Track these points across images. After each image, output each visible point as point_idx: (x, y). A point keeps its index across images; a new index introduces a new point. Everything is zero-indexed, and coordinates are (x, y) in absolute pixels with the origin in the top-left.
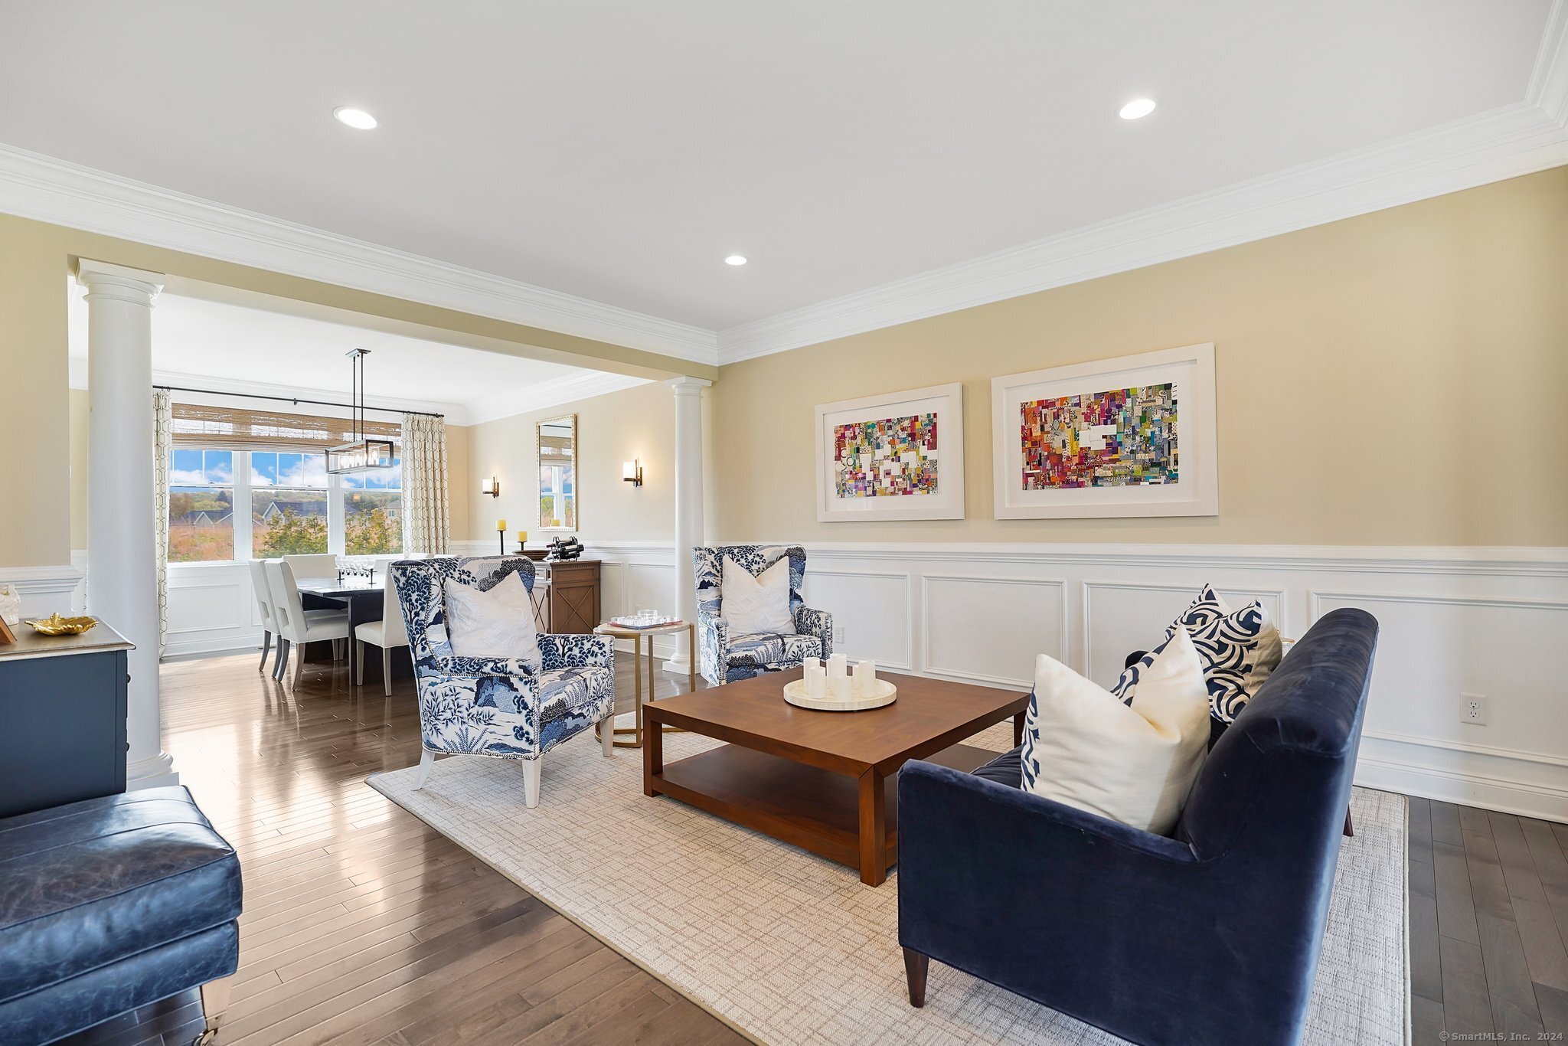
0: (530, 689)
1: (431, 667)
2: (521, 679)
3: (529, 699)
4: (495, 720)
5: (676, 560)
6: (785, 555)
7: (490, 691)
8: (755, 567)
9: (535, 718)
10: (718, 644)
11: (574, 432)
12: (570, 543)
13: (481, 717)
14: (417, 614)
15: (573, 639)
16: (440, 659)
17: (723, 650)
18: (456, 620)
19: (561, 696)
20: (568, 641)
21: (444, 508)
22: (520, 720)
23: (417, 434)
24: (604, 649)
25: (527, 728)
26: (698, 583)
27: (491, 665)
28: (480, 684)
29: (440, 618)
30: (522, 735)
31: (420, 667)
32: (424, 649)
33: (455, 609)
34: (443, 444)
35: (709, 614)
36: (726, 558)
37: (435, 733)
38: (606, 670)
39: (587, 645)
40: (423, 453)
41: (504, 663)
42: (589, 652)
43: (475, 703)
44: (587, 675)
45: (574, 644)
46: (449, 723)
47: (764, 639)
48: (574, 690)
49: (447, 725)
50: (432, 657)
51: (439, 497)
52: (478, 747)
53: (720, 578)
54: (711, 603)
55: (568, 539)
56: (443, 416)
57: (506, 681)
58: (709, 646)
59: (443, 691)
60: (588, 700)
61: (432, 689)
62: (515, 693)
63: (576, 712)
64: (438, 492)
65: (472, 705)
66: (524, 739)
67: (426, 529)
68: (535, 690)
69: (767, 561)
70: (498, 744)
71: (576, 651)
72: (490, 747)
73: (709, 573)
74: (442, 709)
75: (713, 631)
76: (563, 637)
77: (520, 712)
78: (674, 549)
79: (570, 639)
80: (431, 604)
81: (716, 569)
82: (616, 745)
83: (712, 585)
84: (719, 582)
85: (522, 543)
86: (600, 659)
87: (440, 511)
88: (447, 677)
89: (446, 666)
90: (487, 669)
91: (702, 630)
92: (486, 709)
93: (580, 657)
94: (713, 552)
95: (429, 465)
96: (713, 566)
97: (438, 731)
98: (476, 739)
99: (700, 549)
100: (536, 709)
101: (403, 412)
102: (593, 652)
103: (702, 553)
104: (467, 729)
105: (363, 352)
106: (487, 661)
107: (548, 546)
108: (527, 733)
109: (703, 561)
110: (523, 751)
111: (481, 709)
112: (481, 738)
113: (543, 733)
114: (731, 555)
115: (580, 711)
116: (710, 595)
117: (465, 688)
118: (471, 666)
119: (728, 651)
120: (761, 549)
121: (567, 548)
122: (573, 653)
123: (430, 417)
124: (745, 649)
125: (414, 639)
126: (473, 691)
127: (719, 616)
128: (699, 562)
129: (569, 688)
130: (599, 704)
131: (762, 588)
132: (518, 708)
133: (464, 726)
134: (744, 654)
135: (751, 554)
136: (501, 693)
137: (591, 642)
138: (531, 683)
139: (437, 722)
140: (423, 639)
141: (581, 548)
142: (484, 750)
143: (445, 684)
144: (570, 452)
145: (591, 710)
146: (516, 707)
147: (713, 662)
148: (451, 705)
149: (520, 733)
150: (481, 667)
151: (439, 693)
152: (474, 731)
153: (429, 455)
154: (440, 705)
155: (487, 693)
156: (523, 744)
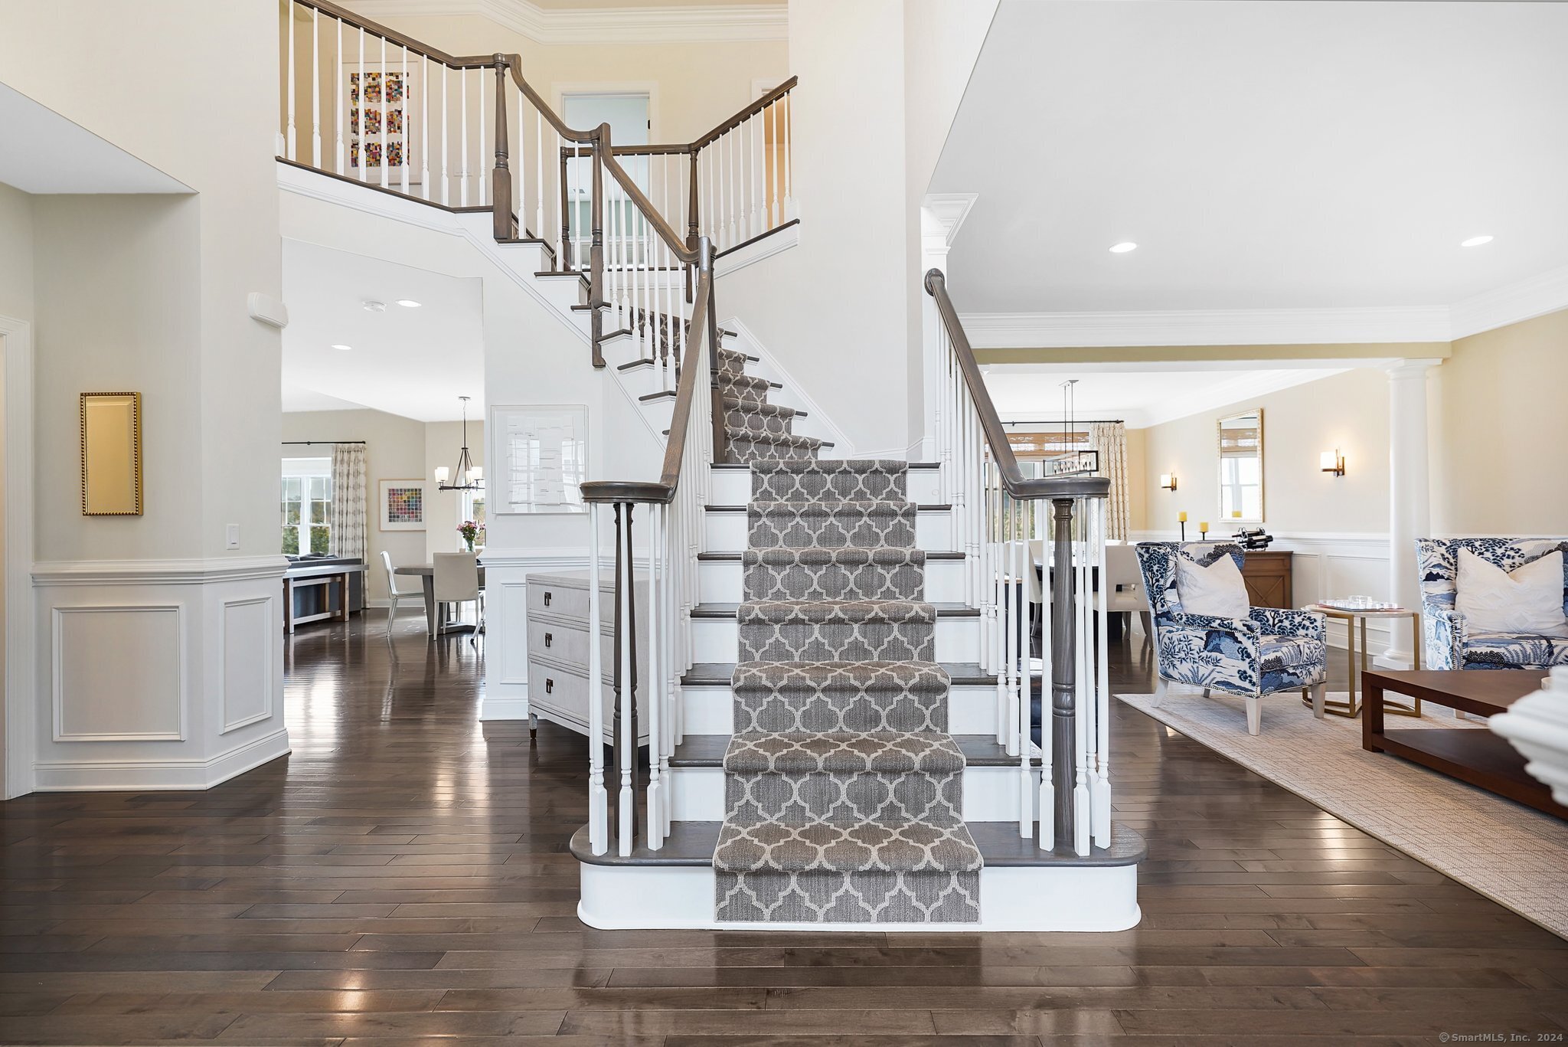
0: (1253, 643)
1: (1169, 619)
2: (1245, 635)
3: (1252, 650)
4: (1221, 663)
5: (1392, 553)
6: (1557, 549)
7: (1217, 641)
8: (1506, 562)
9: (1257, 666)
10: (1450, 637)
11: (1260, 422)
12: (1257, 534)
13: (1210, 660)
14: (1157, 581)
15: (1283, 613)
16: (1175, 614)
17: (1457, 643)
18: (1185, 587)
19: (1279, 654)
20: (1279, 614)
21: (1125, 502)
22: (1244, 666)
23: (1102, 439)
24: (1315, 624)
25: (1250, 672)
26: (1423, 575)
27: (1218, 621)
28: (1208, 635)
29: (1173, 585)
30: (1246, 678)
31: (1159, 619)
32: (1163, 606)
33: (1186, 579)
34: (1124, 447)
35: (1438, 607)
36: (1463, 552)
37: (1171, 667)
38: (1318, 642)
39: (1298, 619)
40: (1107, 455)
41: (1229, 621)
42: (1300, 625)
43: (1205, 648)
44: (1301, 642)
45: (1285, 617)
46: (1183, 661)
47: (1517, 638)
48: (1289, 651)
49: (1181, 662)
50: (1169, 612)
51: (1120, 492)
52: (1207, 681)
53: (1454, 572)
54: (1442, 596)
55: (1255, 529)
56: (1122, 421)
57: (1231, 635)
58: (1439, 638)
59: (1178, 637)
60: (1301, 663)
61: (1170, 635)
62: (1240, 645)
63: (1291, 671)
64: (1120, 488)
65: (1202, 650)
66: (1248, 681)
67: (1110, 520)
68: (1258, 645)
69: (1526, 556)
70: (1224, 682)
71: (1286, 623)
72: (1217, 683)
73: (1439, 565)
74: (1177, 650)
75: (1444, 623)
76: (1273, 611)
77: (1244, 660)
78: (1388, 541)
79: (1281, 612)
80: (1169, 573)
81: (1448, 562)
82: (1327, 711)
83: (1442, 577)
84: (1453, 575)
85: (1204, 533)
86: (1311, 632)
87: (1121, 504)
88: (1181, 627)
89: (1181, 619)
90: (1215, 624)
91: (1428, 623)
92: (1214, 654)
93: (1291, 629)
94: (1444, 544)
95: (1112, 465)
96: (1444, 559)
97: (1174, 666)
98: (1205, 676)
99: (1426, 541)
100: (1258, 660)
101: (1091, 422)
102: (1304, 625)
103: (1427, 544)
104: (1198, 667)
105: (1072, 382)
106: (1214, 619)
107: (1233, 536)
108: (1250, 676)
109: (1430, 553)
110: (1247, 690)
111: (1209, 654)
112: (1209, 675)
113: (1263, 680)
114: (1470, 548)
115: (1294, 671)
116: (1440, 588)
117: (1196, 637)
118: (1201, 621)
119: (1465, 645)
120: (1517, 542)
121: (1255, 538)
122: (1284, 624)
123: (1113, 424)
124: (1490, 644)
125: (1155, 598)
126: (1202, 639)
127: (1454, 609)
128: (1425, 553)
129: (1284, 649)
130: (1312, 669)
131: (1516, 584)
132: (1242, 656)
133: (1195, 665)
134: (1489, 650)
135: (1500, 547)
136: (1226, 643)
137: (1302, 617)
138: (1254, 639)
139: (1173, 659)
140: (1162, 599)
141: (1270, 539)
142: (1212, 684)
143: (1180, 632)
144: (1257, 442)
145: (1304, 673)
146: (1240, 656)
147: (1444, 655)
148: (1185, 648)
149: (1243, 675)
150: (1210, 623)
151: (1175, 639)
152: (1204, 670)
153: (1112, 458)
154: (1176, 648)
155: (1215, 642)
156: (1246, 684)
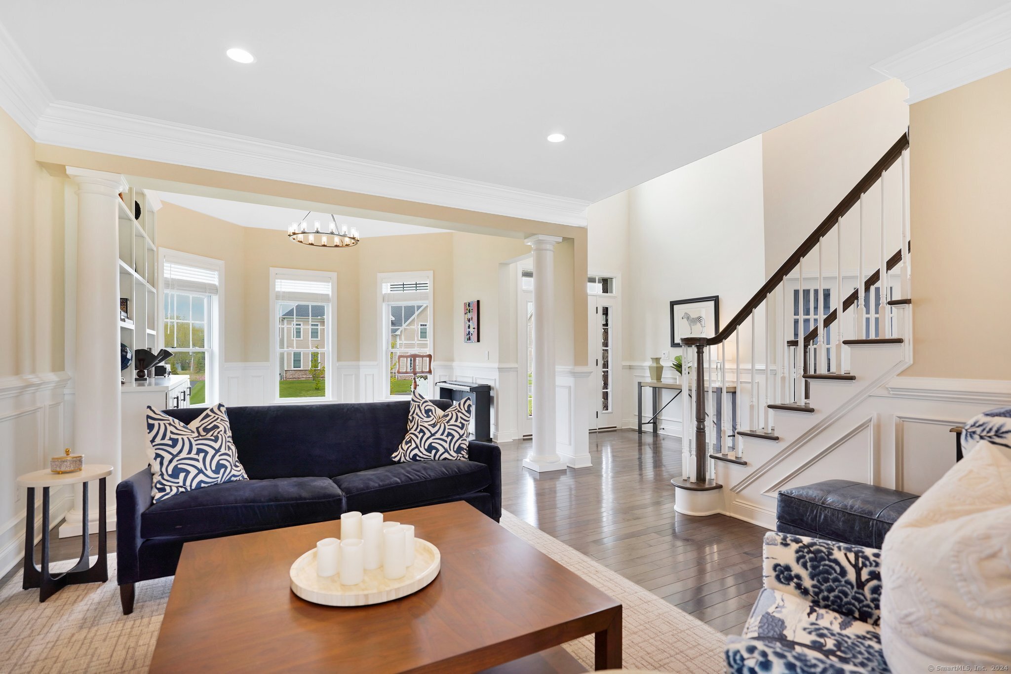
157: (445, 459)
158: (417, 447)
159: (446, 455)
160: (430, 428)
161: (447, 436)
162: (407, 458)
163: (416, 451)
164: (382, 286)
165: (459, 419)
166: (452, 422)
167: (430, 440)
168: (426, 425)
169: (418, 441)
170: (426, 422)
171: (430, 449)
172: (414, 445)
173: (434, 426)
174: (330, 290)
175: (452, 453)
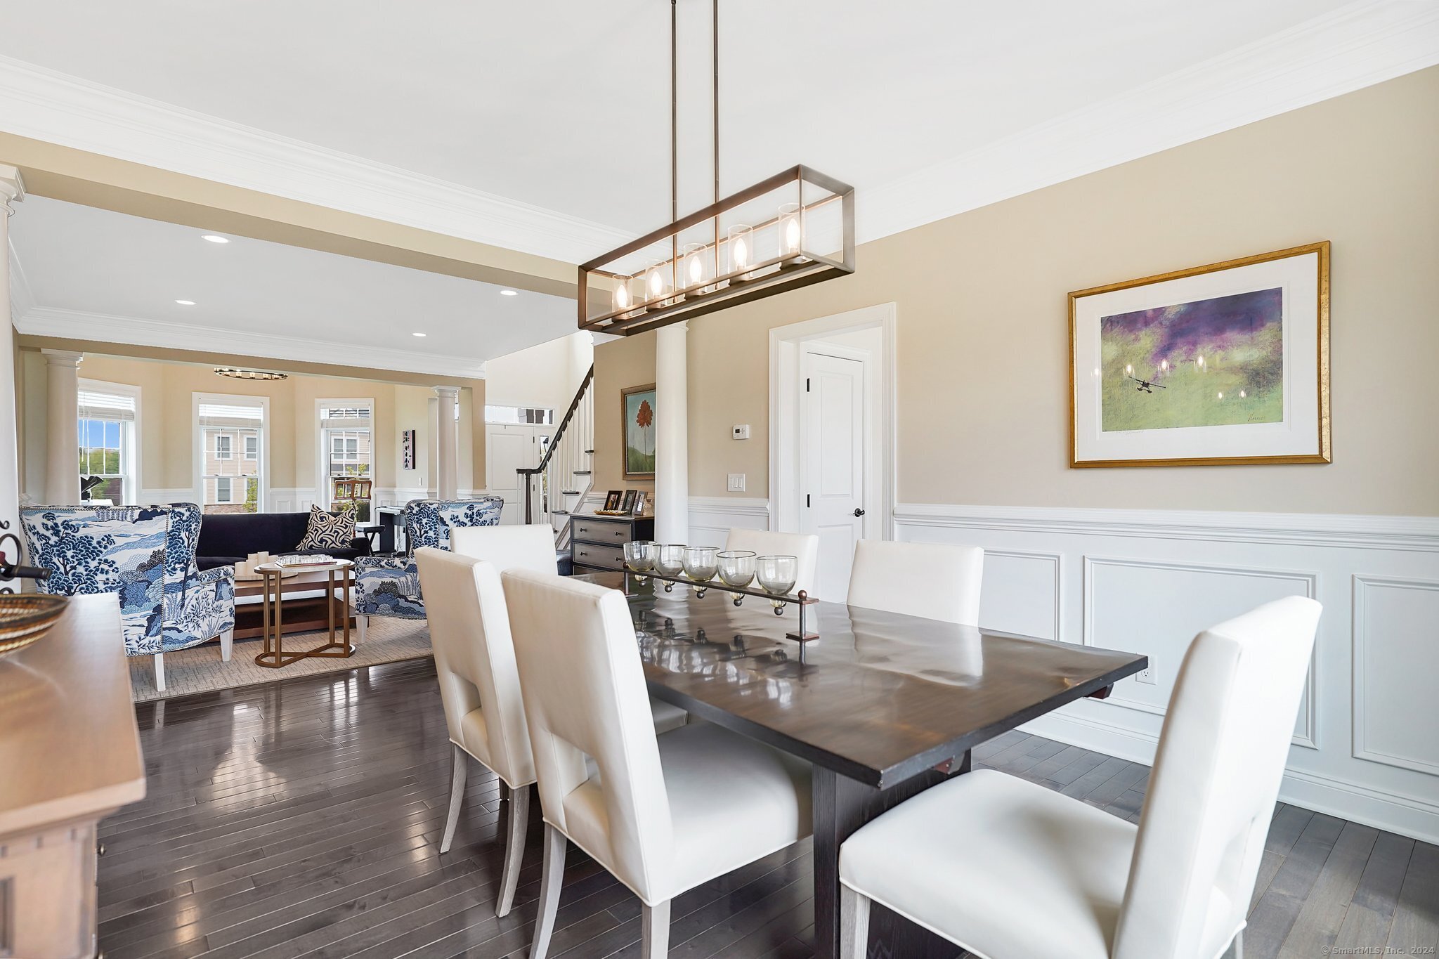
157: (333, 547)
158: (313, 540)
159: (333, 545)
160: (322, 528)
161: (334, 533)
162: (306, 548)
163: (312, 543)
164: (320, 411)
165: (344, 522)
166: (338, 524)
167: (322, 536)
168: (319, 526)
169: (313, 537)
170: (320, 524)
171: (322, 541)
172: (310, 539)
173: (324, 527)
174: (262, 414)
175: (338, 544)
